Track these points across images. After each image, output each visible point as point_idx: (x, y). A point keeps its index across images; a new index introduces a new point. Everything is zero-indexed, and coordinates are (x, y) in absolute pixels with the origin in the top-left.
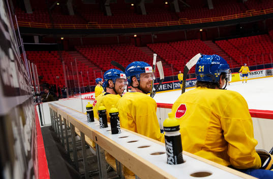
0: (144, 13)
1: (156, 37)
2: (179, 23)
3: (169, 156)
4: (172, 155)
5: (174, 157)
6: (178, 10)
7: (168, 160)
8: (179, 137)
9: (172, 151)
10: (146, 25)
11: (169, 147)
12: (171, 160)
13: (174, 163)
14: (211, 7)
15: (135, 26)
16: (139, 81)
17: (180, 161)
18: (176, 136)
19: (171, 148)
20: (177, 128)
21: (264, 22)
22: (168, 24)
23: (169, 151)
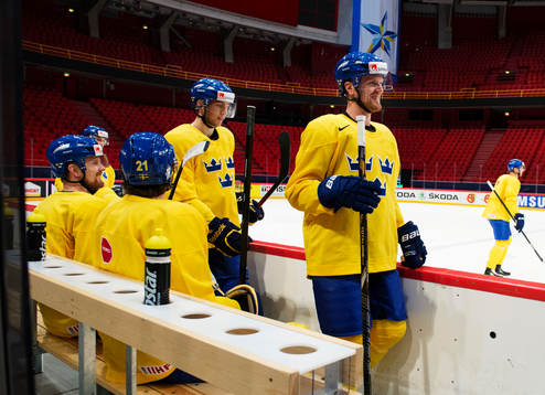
0: (95, 33)
1: (112, 87)
2: (165, 71)
3: (149, 293)
4: (154, 291)
5: (156, 295)
6: (166, 47)
7: (146, 298)
8: (168, 265)
9: (154, 286)
10: (95, 59)
11: (151, 279)
12: (152, 299)
13: (156, 304)
14: (229, 59)
15: (69, 54)
16: (83, 171)
17: (165, 301)
18: (164, 264)
19: (154, 281)
20: (167, 252)
21: (312, 107)
22: (143, 67)
23: (149, 286)
